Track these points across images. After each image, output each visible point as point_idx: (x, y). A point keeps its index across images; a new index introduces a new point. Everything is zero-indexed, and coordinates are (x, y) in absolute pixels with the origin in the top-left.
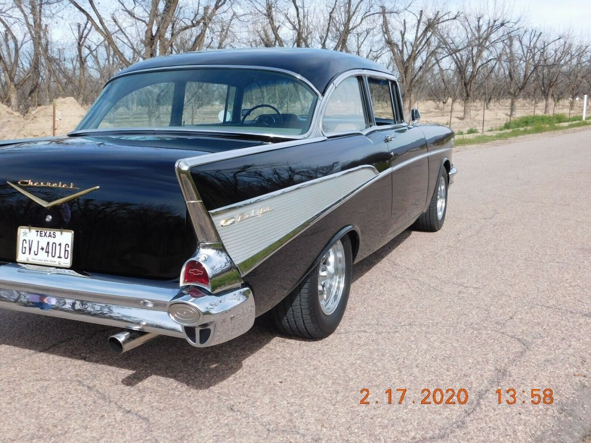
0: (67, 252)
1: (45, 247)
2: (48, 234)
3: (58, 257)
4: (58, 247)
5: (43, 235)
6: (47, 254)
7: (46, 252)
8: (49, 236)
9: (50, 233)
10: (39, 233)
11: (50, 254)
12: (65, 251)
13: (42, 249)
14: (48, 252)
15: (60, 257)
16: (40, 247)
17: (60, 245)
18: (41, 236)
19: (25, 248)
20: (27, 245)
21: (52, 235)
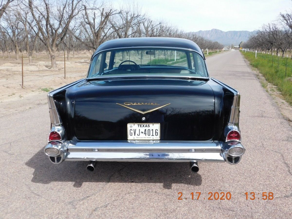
0: (157, 133)
1: (143, 131)
2: (145, 126)
3: (152, 136)
4: (151, 132)
5: (142, 126)
6: (145, 135)
7: (144, 134)
8: (146, 127)
9: (146, 125)
10: (139, 126)
11: (147, 134)
12: (156, 132)
13: (142, 133)
14: (146, 134)
15: (153, 135)
16: (141, 132)
17: (152, 130)
18: (140, 127)
19: (132, 133)
20: (133, 132)
21: (148, 126)
